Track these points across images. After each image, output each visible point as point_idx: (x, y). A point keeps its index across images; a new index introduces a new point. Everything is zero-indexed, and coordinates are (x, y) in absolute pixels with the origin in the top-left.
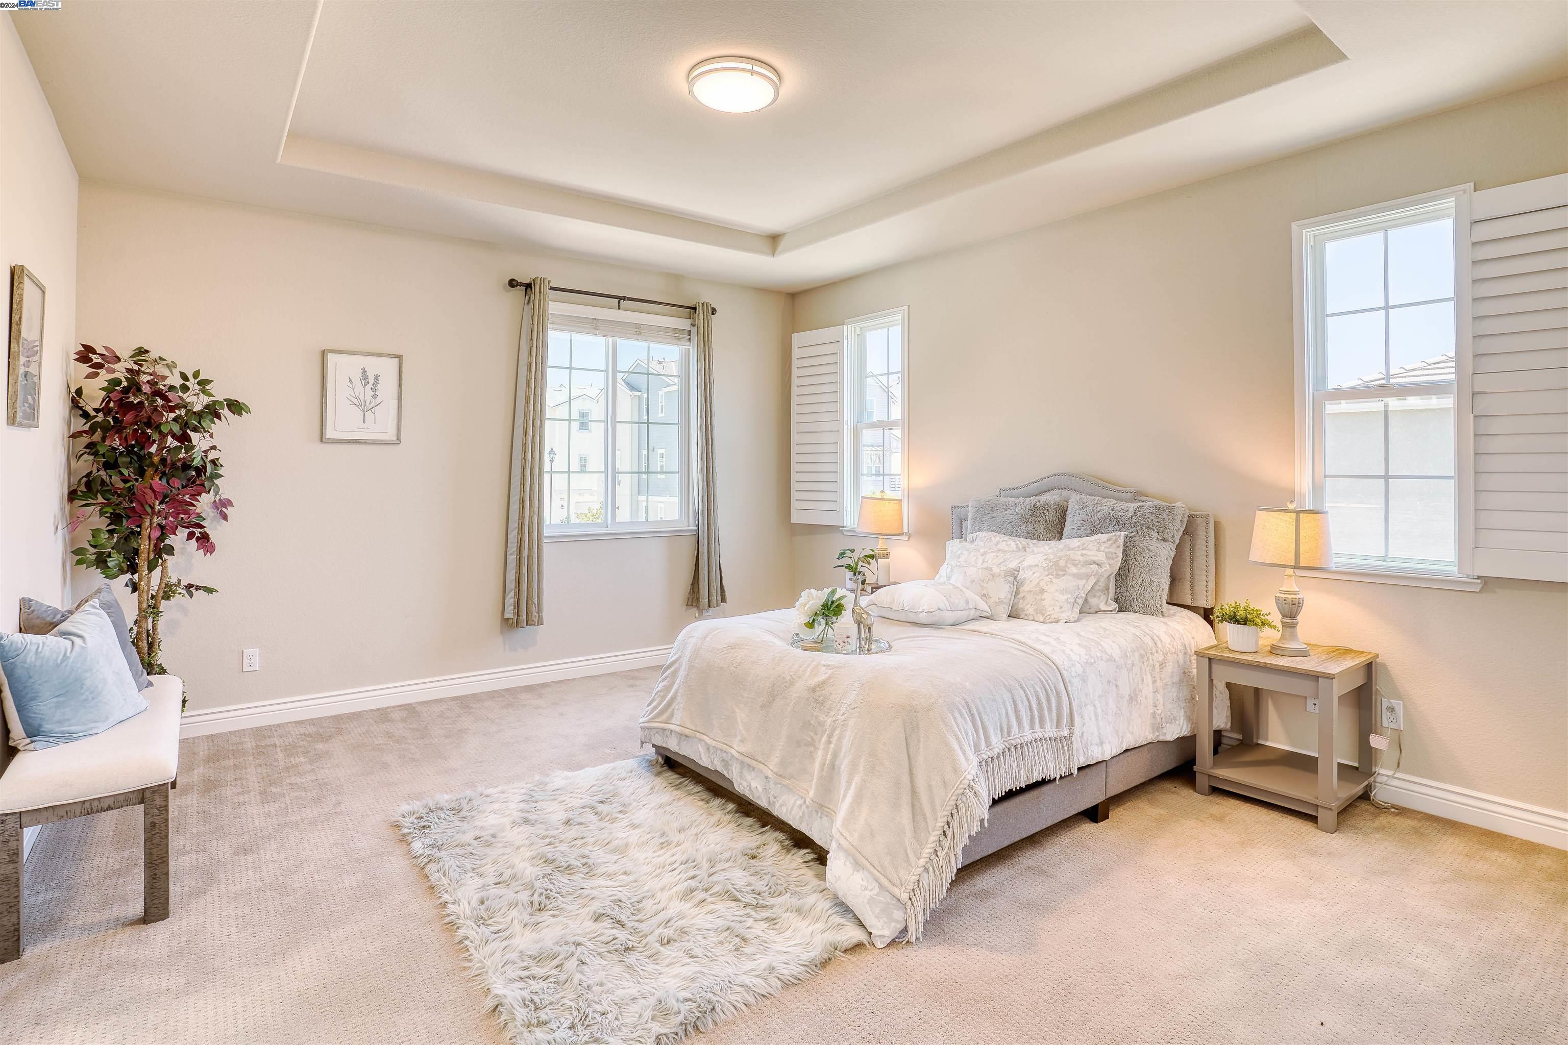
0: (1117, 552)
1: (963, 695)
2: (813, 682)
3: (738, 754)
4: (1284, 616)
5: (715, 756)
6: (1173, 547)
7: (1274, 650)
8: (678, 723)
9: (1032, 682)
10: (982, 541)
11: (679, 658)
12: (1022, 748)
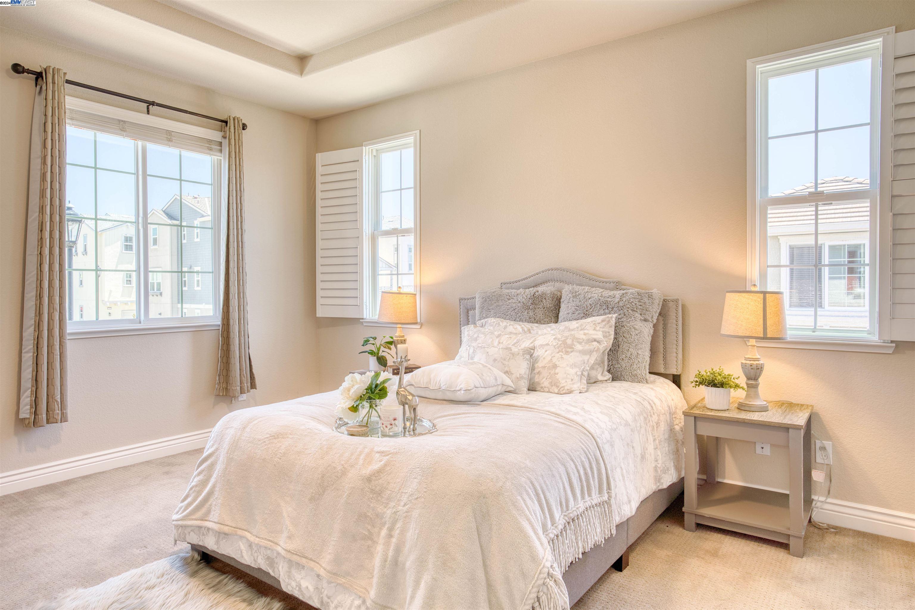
0: (610, 331)
1: (528, 474)
2: (367, 471)
3: (283, 551)
4: (749, 378)
5: (259, 554)
6: (651, 325)
7: (741, 407)
8: (216, 520)
9: (578, 453)
10: (492, 326)
11: (217, 449)
12: (578, 519)
